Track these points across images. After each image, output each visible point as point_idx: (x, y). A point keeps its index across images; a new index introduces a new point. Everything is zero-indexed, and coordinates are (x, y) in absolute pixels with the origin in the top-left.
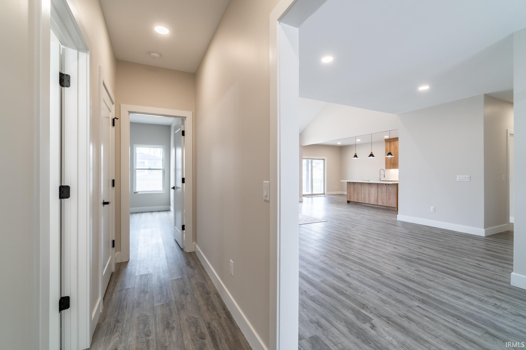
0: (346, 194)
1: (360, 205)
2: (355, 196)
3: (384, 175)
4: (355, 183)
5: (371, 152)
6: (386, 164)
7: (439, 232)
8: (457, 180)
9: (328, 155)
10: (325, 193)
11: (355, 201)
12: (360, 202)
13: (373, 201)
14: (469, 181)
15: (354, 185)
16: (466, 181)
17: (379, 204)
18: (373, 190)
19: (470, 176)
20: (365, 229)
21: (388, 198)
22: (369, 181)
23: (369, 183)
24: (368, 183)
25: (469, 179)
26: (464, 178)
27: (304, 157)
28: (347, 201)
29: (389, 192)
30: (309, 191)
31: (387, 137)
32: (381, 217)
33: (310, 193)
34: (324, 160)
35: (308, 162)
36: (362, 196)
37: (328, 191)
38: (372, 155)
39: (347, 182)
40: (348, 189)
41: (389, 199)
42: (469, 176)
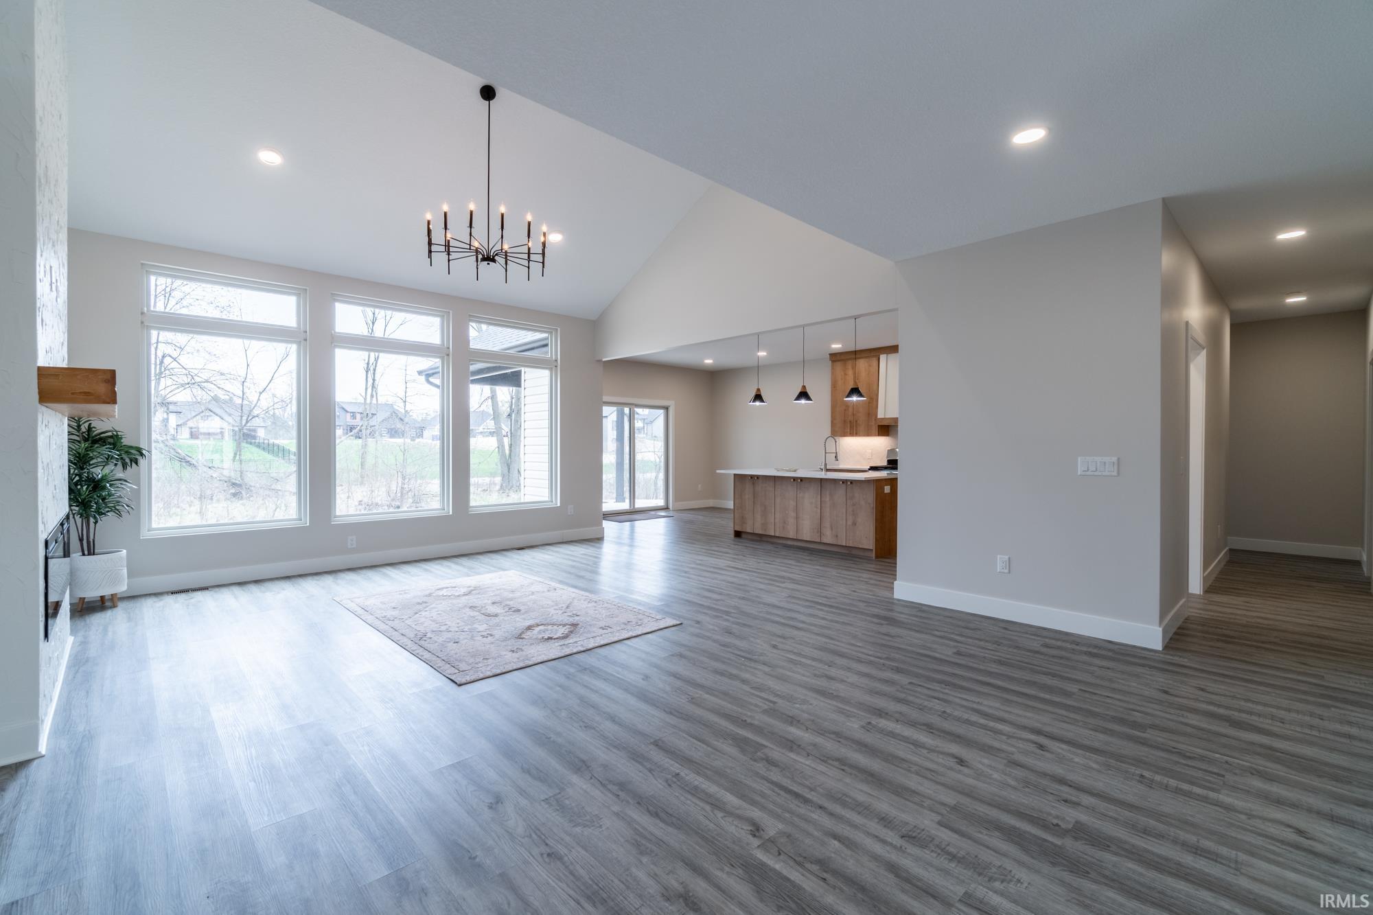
0: (732, 508)
1: (772, 543)
2: (758, 517)
3: (834, 455)
4: (758, 477)
5: (801, 387)
6: (832, 422)
7: (1035, 644)
8: (1079, 473)
9: (677, 394)
10: (671, 506)
11: (757, 532)
12: (773, 534)
13: (807, 533)
14: (1115, 473)
15: (753, 484)
16: (1107, 473)
17: (825, 540)
18: (809, 499)
19: (1118, 459)
20: (817, 654)
21: (850, 523)
22: (795, 471)
23: (798, 478)
24: (795, 479)
25: (1116, 467)
26: (1099, 464)
27: (605, 399)
28: (735, 531)
29: (854, 505)
30: (623, 501)
31: (836, 347)
32: (843, 589)
33: (625, 506)
34: (666, 408)
35: (621, 415)
36: (778, 515)
37: (676, 499)
38: (804, 395)
39: (735, 474)
40: (738, 495)
41: (854, 524)
42: (1114, 459)
